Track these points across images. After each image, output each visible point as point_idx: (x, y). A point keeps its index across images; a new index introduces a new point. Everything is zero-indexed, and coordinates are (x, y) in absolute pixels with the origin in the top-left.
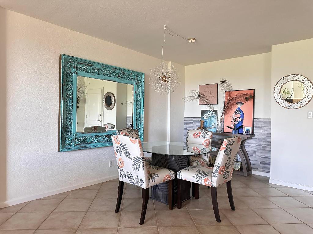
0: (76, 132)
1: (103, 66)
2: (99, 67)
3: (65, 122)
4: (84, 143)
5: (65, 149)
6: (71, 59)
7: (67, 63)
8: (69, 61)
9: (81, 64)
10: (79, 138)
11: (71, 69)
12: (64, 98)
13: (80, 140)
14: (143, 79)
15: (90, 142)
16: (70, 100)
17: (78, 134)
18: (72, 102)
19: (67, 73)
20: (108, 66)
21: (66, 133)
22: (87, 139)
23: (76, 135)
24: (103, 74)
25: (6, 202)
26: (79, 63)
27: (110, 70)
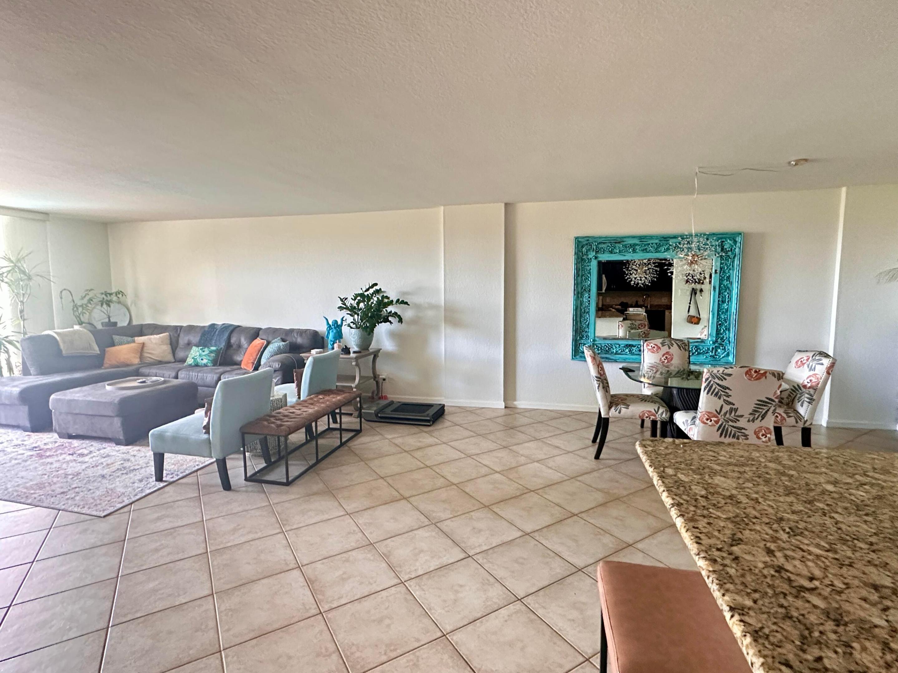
0: (595, 337)
1: (642, 238)
2: (636, 241)
3: (579, 323)
4: (607, 352)
5: (577, 357)
6: (588, 240)
7: (582, 247)
8: (585, 243)
9: (604, 243)
10: (599, 345)
11: (589, 253)
12: (578, 293)
13: (601, 349)
14: (738, 244)
15: (616, 352)
16: (587, 295)
17: (596, 339)
18: (589, 297)
19: (582, 260)
20: (651, 237)
21: (580, 337)
22: (612, 347)
23: (594, 340)
24: (643, 250)
25: (515, 403)
26: (600, 243)
27: (657, 241)
